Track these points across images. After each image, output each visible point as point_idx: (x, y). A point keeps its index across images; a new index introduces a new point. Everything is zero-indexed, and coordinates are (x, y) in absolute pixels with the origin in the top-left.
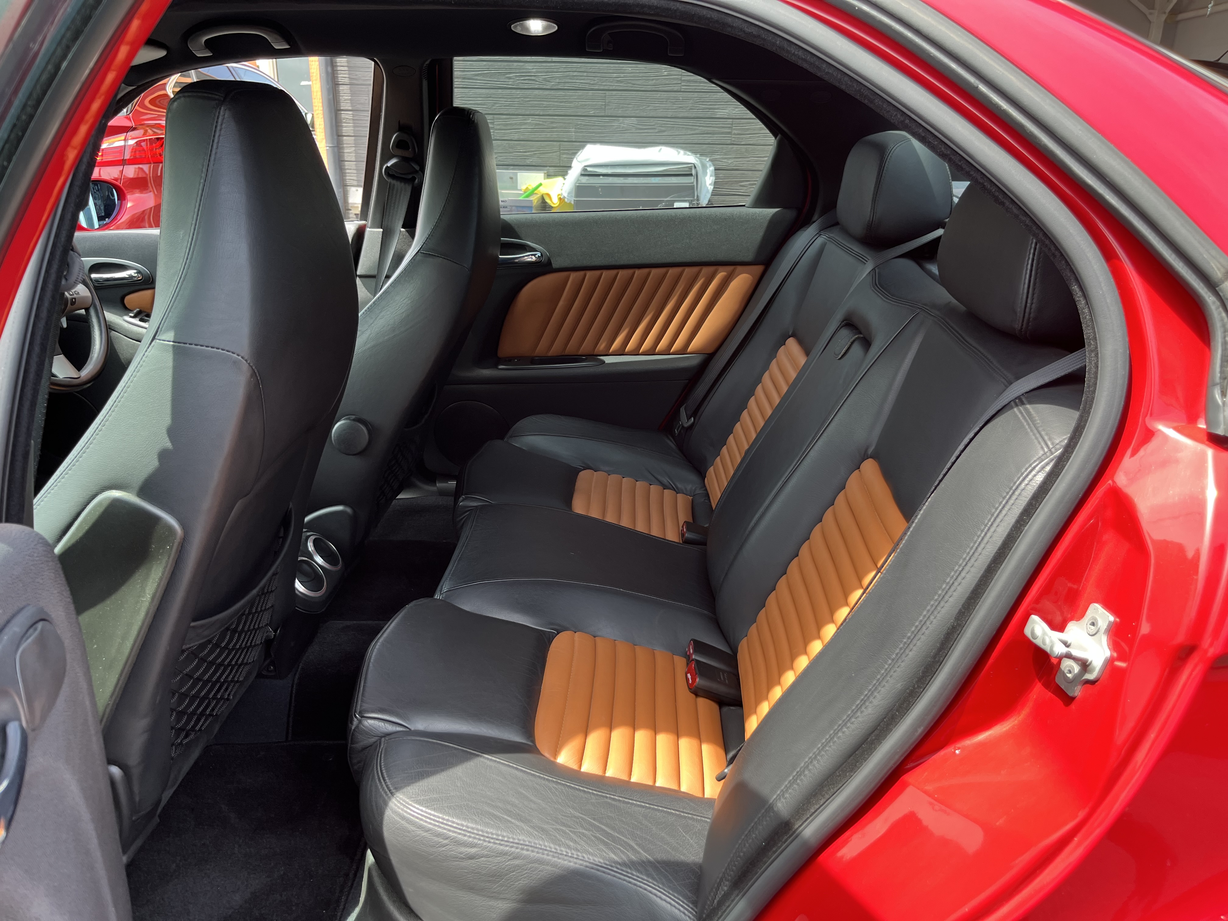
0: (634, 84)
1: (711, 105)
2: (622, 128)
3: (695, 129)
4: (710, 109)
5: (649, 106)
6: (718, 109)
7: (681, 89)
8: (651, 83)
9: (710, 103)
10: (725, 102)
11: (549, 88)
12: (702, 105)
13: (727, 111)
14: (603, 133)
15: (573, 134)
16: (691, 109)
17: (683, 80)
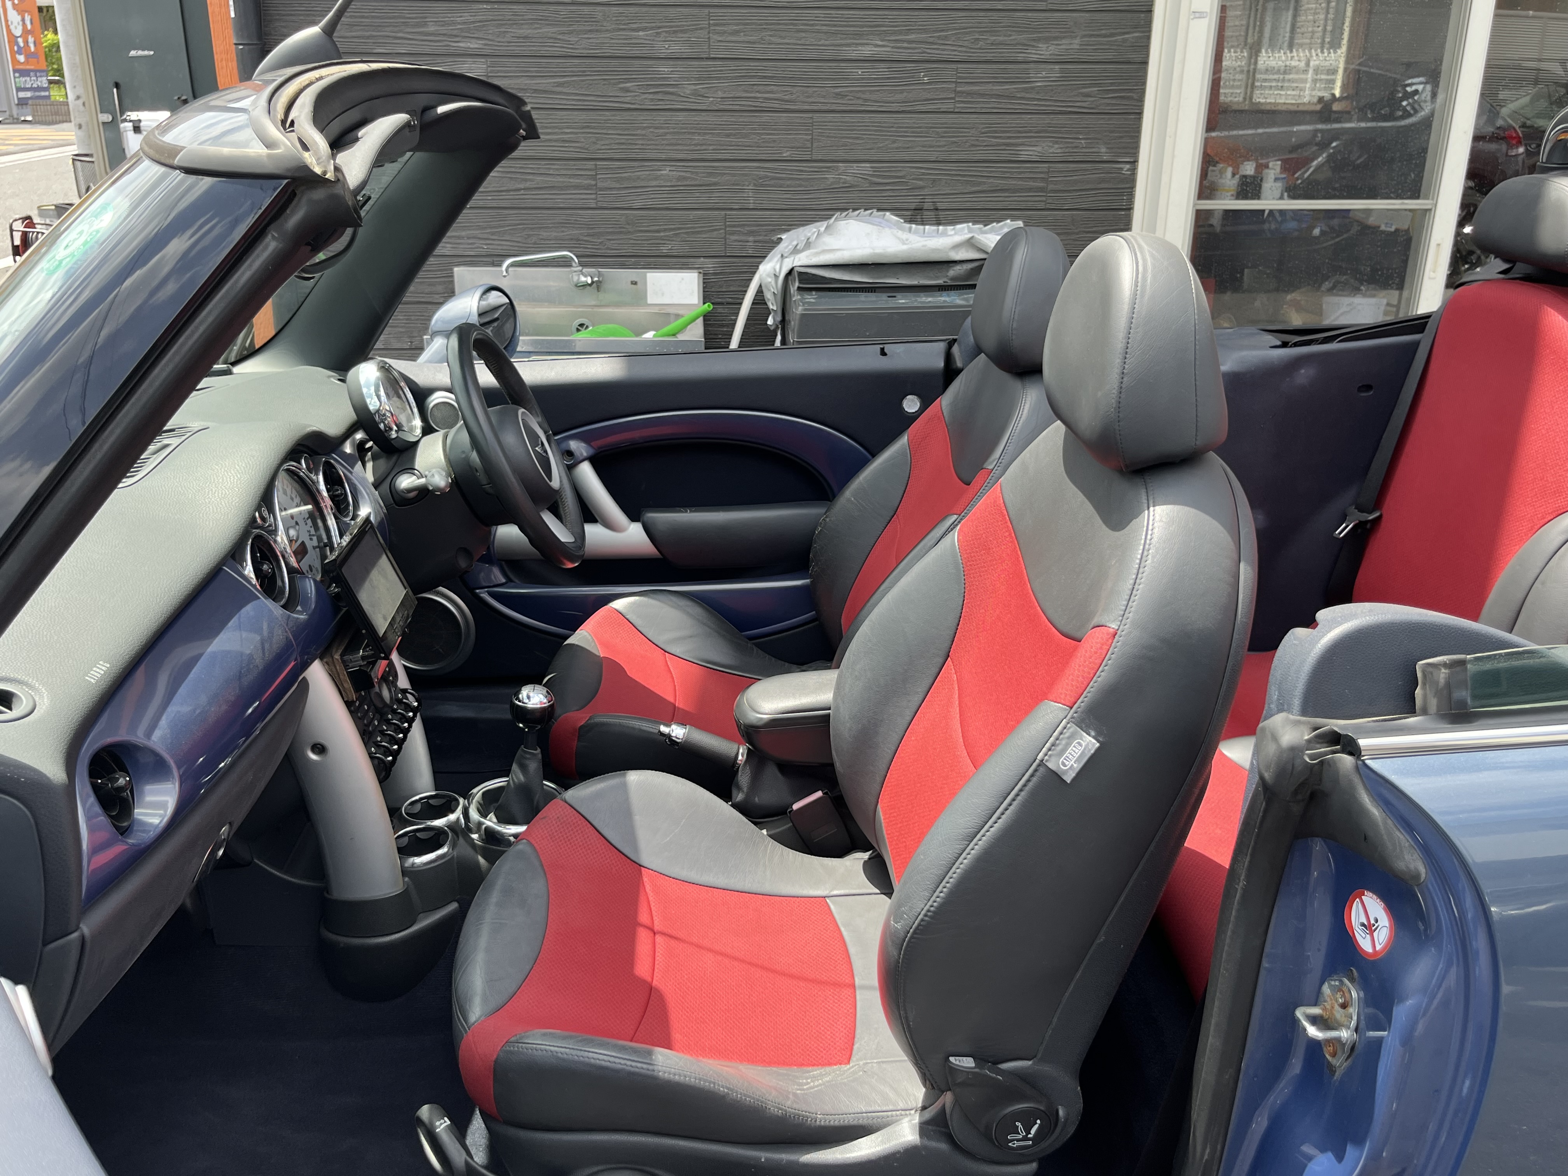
4: (1012, 144)
7: (955, 108)
9: (1008, 135)
10: (1036, 132)
11: (704, 108)
12: (993, 137)
13: (1039, 149)
14: (807, 192)
15: (751, 194)
16: (973, 145)
17: (959, 92)
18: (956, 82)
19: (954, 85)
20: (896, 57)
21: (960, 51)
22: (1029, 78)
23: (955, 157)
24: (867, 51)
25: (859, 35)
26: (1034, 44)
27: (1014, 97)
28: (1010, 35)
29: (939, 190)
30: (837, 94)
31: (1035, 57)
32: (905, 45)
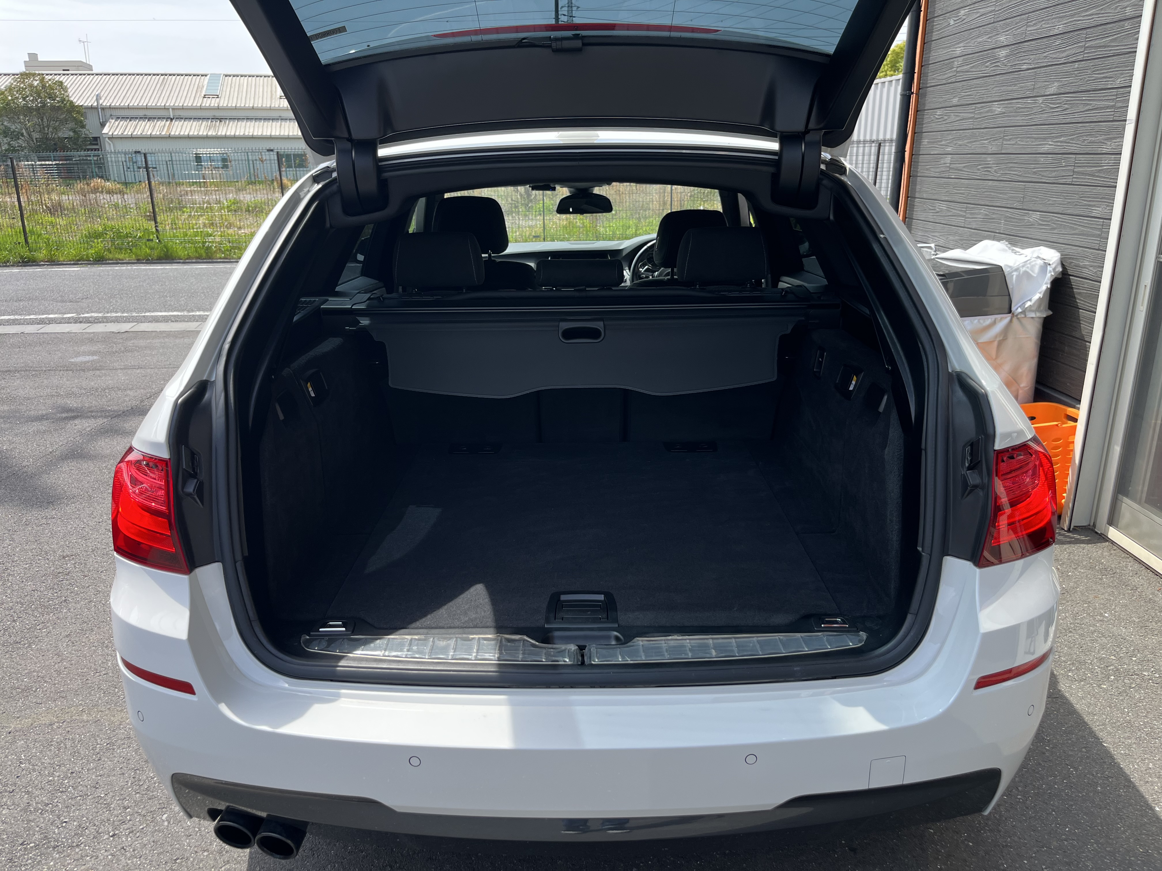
0: (1043, 176)
1: (1090, 201)
2: (1029, 222)
3: (1076, 229)
4: (1090, 205)
5: (1049, 201)
6: (1094, 206)
7: (1072, 181)
8: (1054, 174)
9: (1090, 199)
10: (1101, 199)
11: (996, 179)
12: (1085, 200)
13: (1100, 209)
14: (1018, 226)
15: (1002, 225)
16: (1076, 205)
17: (1076, 172)
18: (1074, 166)
19: (1073, 168)
20: (1056, 151)
21: (1077, 147)
22: (1101, 163)
23: (1069, 212)
24: (1045, 148)
25: (1045, 139)
26: (1105, 142)
27: (1094, 176)
28: (1097, 137)
29: (1061, 231)
30: (1034, 172)
31: (1105, 151)
32: (1059, 144)
